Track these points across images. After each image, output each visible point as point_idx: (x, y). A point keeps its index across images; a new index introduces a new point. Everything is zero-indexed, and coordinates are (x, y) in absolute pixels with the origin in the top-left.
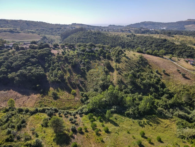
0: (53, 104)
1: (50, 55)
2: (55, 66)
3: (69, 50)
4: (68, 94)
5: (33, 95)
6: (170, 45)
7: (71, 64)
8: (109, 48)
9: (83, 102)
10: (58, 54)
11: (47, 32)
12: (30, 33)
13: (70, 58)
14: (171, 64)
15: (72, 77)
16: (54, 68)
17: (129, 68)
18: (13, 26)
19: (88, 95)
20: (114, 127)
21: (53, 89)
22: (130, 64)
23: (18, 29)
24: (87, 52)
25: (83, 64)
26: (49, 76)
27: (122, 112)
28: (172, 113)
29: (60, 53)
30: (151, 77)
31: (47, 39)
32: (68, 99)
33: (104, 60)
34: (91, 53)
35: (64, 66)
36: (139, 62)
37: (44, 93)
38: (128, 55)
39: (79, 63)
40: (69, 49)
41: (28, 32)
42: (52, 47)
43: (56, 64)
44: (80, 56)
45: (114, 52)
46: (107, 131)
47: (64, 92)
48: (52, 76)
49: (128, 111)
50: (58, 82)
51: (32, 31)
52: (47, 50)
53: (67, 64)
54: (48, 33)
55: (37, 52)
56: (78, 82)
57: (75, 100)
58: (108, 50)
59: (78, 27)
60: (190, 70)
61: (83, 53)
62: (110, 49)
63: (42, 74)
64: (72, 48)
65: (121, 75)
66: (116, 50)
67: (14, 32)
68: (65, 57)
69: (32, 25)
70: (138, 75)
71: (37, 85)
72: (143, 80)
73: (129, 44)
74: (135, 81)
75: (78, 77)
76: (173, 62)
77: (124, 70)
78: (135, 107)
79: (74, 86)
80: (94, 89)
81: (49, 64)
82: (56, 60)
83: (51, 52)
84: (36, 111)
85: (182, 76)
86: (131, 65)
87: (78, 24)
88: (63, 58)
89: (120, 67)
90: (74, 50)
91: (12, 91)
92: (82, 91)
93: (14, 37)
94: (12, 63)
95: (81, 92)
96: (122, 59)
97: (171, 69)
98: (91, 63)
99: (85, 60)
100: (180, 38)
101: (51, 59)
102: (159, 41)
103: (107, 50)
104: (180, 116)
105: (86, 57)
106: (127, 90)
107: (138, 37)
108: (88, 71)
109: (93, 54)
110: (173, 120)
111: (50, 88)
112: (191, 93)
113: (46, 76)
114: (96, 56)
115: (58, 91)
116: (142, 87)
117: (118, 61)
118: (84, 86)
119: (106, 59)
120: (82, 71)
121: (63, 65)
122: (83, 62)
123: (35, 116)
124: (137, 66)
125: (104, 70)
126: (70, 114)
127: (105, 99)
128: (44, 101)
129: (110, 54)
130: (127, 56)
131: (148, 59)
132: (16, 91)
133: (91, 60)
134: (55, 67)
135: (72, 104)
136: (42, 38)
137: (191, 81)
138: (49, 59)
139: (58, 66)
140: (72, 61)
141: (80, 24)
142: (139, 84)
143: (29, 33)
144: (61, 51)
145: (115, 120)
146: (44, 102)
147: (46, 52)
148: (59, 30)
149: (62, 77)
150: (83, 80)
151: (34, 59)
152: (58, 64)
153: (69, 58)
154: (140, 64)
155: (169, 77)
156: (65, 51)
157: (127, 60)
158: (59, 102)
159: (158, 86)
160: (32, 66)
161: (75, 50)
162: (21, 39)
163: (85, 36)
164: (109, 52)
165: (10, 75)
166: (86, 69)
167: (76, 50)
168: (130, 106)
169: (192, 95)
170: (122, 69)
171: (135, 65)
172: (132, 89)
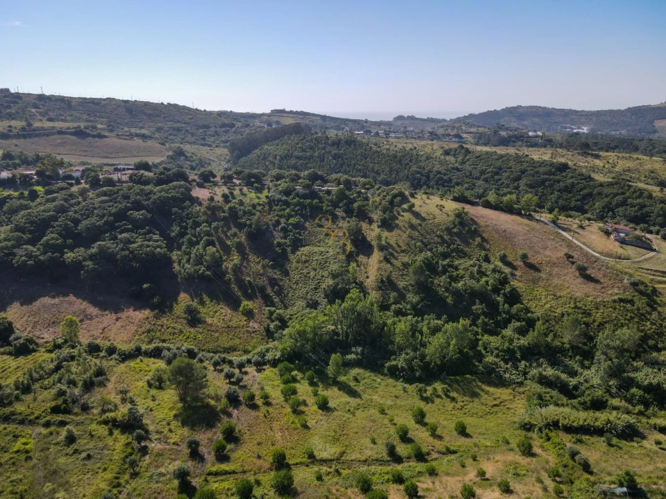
0: (185, 337)
1: (187, 203)
2: (199, 234)
3: (245, 189)
4: (229, 311)
5: (131, 310)
6: (578, 183)
7: (246, 230)
8: (367, 186)
9: (269, 334)
10: (212, 199)
11: (190, 136)
12: (135, 138)
13: (245, 212)
14: (552, 237)
15: (245, 267)
16: (195, 239)
17: (419, 244)
18: (85, 117)
19: (288, 316)
20: (345, 398)
21: (189, 297)
22: (422, 235)
23: (99, 126)
24: (297, 195)
25: (284, 229)
26: (179, 262)
27: (377, 364)
28: (525, 373)
29: (219, 198)
30: (482, 273)
31: (186, 157)
32: (228, 327)
33: (347, 219)
34: (308, 201)
35: (226, 236)
36: (453, 228)
37: (163, 306)
38: (420, 206)
39: (271, 227)
40: (246, 186)
41: (131, 134)
42: (194, 180)
43: (204, 227)
44: (274, 208)
45: (378, 199)
46: (324, 406)
47: (219, 306)
48: (188, 261)
49: (395, 360)
50: (203, 278)
51: (144, 131)
52: (180, 187)
53: (234, 230)
54: (193, 140)
55: (149, 193)
56: (263, 281)
57: (248, 329)
58: (363, 191)
59: (289, 121)
60: (609, 255)
61: (284, 198)
62: (368, 189)
63: (159, 253)
64: (254, 182)
65: (391, 264)
66: (385, 194)
67: (88, 135)
68: (231, 208)
69: (145, 114)
70: (444, 266)
71: (145, 286)
72: (455, 279)
73: (445, 178)
74: (432, 282)
75: (264, 267)
76: (560, 231)
77: (403, 251)
78: (415, 350)
79: (250, 291)
80: (308, 302)
81: (182, 227)
82: (203, 218)
83: (191, 193)
84: (137, 353)
85: (577, 274)
86: (425, 238)
87: (291, 112)
88: (224, 212)
89: (392, 242)
90: (259, 190)
91: (72, 298)
92: (273, 304)
93: (86, 151)
94: (76, 222)
95: (268, 308)
96: (400, 218)
97: (548, 253)
98: (305, 228)
99: (288, 220)
100: (621, 162)
101: (188, 214)
102: (542, 169)
103: (360, 193)
104: (543, 381)
105: (293, 210)
106: (401, 306)
107: (477, 157)
108: (293, 252)
109: (316, 201)
110: (521, 389)
111: (178, 294)
112: (594, 321)
113: (169, 262)
114: (324, 208)
115: (202, 303)
116: (449, 300)
117: (387, 224)
118: (279, 293)
119: (354, 219)
120: (277, 249)
121: (222, 231)
122: (283, 225)
123: (132, 364)
124: (443, 241)
125: (344, 251)
126: (230, 363)
127: (333, 327)
128: (159, 328)
129: (367, 205)
130: (416, 209)
131: (481, 222)
132: (84, 300)
133: (306, 219)
134: (199, 237)
135: (240, 338)
136: (171, 153)
137: (603, 288)
138: (184, 214)
139: (208, 234)
140: (249, 219)
141: (297, 113)
142: (441, 291)
143: (131, 139)
144: (221, 191)
145: (352, 384)
146: (160, 330)
147: (177, 193)
148: (226, 132)
149: (216, 264)
150: (276, 274)
151: (141, 212)
152: (208, 229)
153: (240, 213)
154: (455, 233)
155: (536, 274)
156: (232, 193)
157: (415, 221)
158: (201, 333)
159: (498, 298)
160: (133, 232)
161: (264, 189)
162: (108, 155)
163: (304, 151)
164: (367, 199)
165: (69, 256)
166: (290, 246)
167: (267, 190)
168: (401, 349)
169: (598, 326)
170: (397, 249)
171: (441, 237)
172: (417, 304)
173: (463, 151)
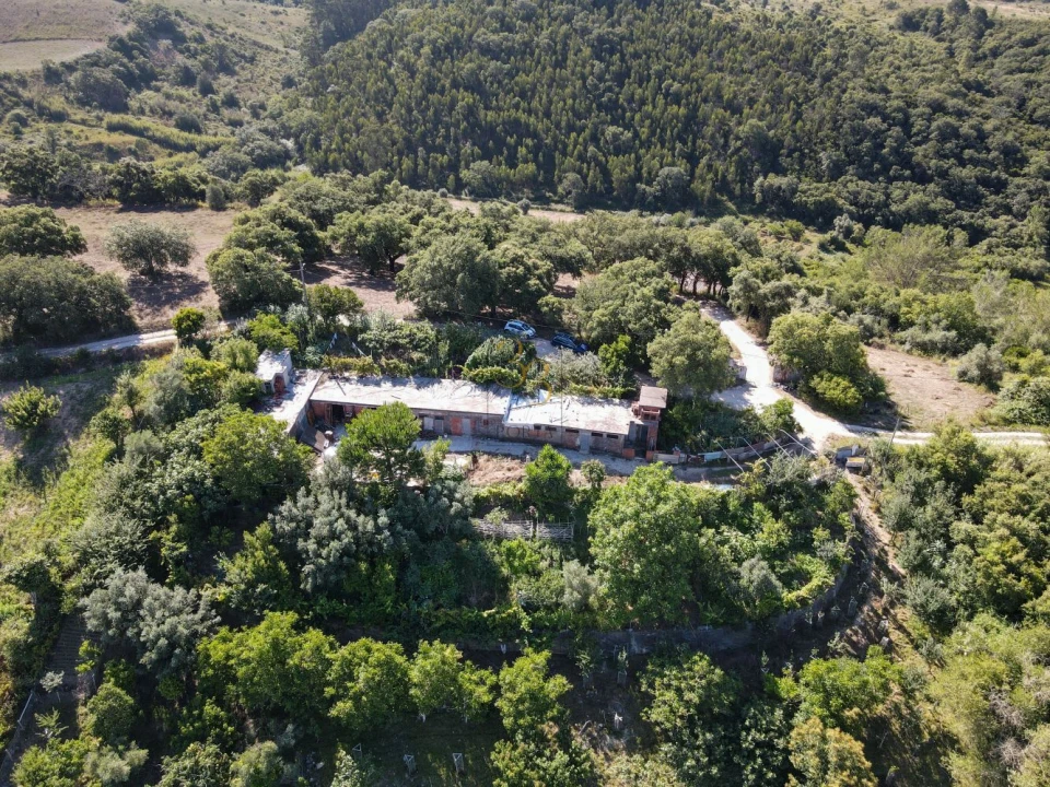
31: (180, 39)
73: (964, 127)
107: (1028, 43)
136: (130, 29)
173: (969, 20)
